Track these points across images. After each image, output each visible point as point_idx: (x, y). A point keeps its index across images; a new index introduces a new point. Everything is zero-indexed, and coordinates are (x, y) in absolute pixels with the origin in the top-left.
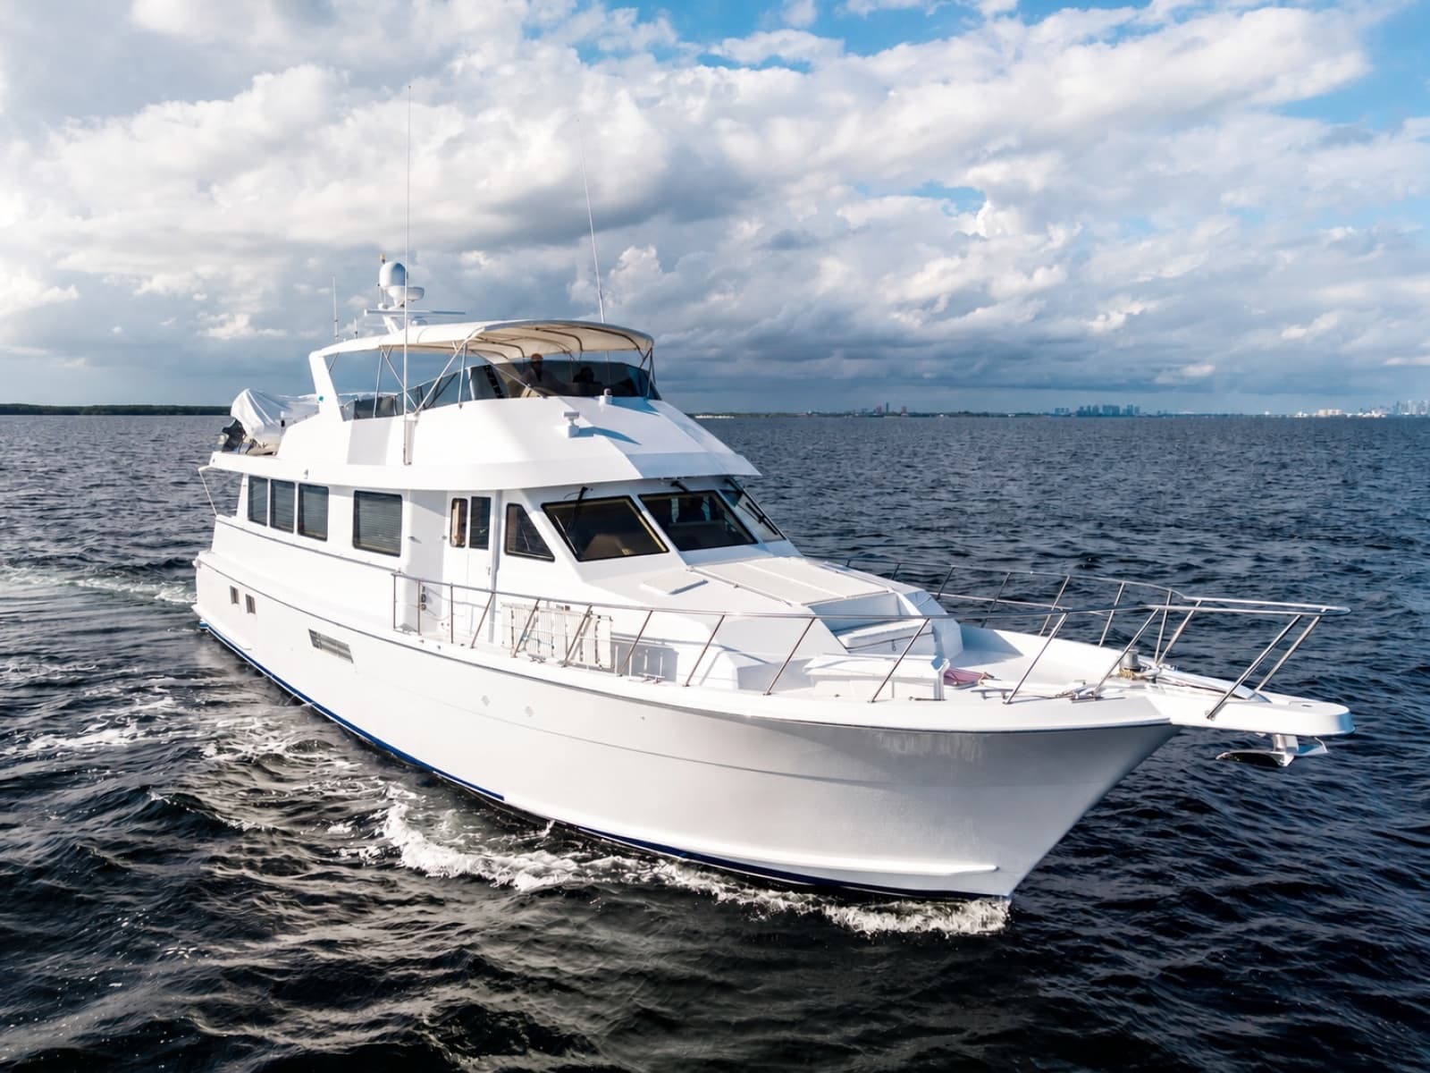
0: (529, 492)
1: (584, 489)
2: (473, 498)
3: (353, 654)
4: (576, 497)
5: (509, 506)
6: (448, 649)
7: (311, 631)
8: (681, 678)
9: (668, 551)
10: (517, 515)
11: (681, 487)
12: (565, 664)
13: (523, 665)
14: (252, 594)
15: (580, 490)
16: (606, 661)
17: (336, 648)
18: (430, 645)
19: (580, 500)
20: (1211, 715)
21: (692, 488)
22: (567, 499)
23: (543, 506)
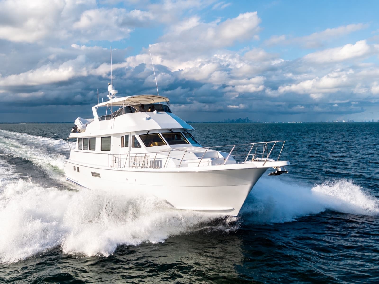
0: (136, 132)
2: (125, 135)
3: (101, 175)
4: (146, 134)
5: (133, 136)
6: (119, 169)
7: (92, 172)
8: (163, 166)
9: (166, 144)
10: (134, 138)
11: (172, 131)
12: (142, 167)
13: (134, 169)
14: (78, 166)
15: (147, 132)
16: (149, 165)
17: (97, 175)
18: (116, 169)
19: (147, 134)
20: (264, 165)
21: (175, 131)
22: (145, 134)
23: (139, 136)
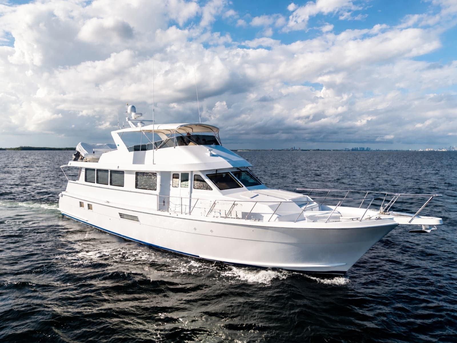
0: (201, 171)
1: (217, 170)
2: (182, 173)
5: (195, 175)
6: (181, 216)
7: (119, 213)
9: (243, 187)
11: (240, 170)
12: (226, 218)
14: (91, 203)
16: (240, 216)
17: (132, 218)
18: (173, 215)
19: (216, 174)
20: (410, 222)
22: (213, 173)
23: (207, 175)
